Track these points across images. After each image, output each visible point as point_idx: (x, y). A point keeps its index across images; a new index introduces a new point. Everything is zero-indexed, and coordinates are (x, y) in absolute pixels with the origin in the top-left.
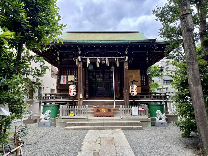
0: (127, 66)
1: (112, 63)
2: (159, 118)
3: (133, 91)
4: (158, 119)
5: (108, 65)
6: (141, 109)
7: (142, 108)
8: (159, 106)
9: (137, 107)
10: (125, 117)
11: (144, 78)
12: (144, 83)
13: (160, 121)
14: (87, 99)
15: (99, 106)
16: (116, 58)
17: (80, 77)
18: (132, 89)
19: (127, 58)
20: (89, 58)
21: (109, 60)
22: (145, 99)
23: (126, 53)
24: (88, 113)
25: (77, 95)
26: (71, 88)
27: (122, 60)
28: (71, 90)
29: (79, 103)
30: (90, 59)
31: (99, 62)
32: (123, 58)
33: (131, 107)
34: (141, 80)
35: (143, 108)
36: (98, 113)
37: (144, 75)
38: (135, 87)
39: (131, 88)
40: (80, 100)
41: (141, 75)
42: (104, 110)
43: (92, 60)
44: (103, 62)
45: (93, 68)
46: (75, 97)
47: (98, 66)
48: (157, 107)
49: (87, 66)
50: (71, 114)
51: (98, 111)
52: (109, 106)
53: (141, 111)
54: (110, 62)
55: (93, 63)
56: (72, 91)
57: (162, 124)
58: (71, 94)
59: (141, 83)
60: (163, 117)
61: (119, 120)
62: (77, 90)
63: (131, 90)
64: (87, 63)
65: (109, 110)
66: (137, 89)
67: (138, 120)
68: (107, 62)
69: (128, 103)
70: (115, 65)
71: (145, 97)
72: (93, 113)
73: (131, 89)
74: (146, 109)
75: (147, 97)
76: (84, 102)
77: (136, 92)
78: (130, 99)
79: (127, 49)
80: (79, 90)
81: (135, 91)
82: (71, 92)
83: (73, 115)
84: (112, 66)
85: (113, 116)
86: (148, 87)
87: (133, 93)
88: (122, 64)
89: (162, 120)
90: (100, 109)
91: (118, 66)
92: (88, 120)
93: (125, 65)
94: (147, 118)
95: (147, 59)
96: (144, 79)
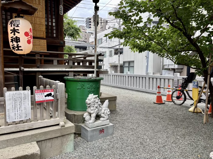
2: (94, 115)
3: (17, 40)
4: (93, 119)
6: (40, 97)
7: (46, 93)
8: (91, 84)
11: (54, 21)
12: (52, 33)
18: (14, 31)
33: (2, 94)
34: (47, 26)
35: (50, 95)
37: (54, 15)
38: (24, 25)
39: (10, 28)
41: (46, 13)
48: (87, 85)
53: (40, 103)
57: (102, 131)
60: (103, 111)
63: (12, 35)
66: (31, 34)
71: (55, 62)
73: (9, 32)
74: (59, 97)
75: (60, 63)
77: (29, 42)
81: (24, 40)
86: (62, 42)
87: (18, 47)
89: (101, 119)
94: (62, 123)
96: (54, 24)
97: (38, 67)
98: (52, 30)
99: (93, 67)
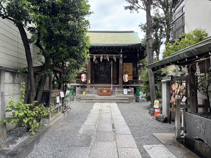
0: (122, 62)
1: (111, 59)
3: (125, 79)
4: (141, 97)
5: (108, 61)
6: (129, 90)
9: (127, 89)
10: (119, 95)
11: (135, 69)
12: (135, 73)
13: (142, 99)
14: (93, 84)
15: (101, 88)
16: (114, 55)
17: (89, 69)
18: (125, 77)
19: (121, 56)
20: (95, 55)
21: (109, 57)
22: (134, 85)
23: (121, 52)
24: (95, 93)
25: (86, 81)
26: (83, 76)
27: (118, 57)
28: (83, 77)
29: (88, 86)
30: (96, 56)
31: (102, 58)
32: (119, 56)
33: (123, 89)
34: (133, 71)
36: (101, 93)
38: (127, 76)
39: (124, 77)
40: (89, 85)
41: (133, 67)
42: (105, 91)
43: (97, 57)
44: (105, 58)
45: (98, 62)
46: (85, 83)
47: (101, 61)
49: (94, 61)
50: (83, 93)
51: (101, 91)
52: (108, 88)
53: (129, 92)
54: (109, 58)
55: (98, 59)
56: (84, 78)
57: (143, 101)
58: (83, 80)
59: (133, 73)
60: (144, 96)
61: (115, 97)
62: (87, 77)
64: (94, 59)
65: (108, 91)
67: (127, 98)
68: (108, 58)
69: (122, 87)
70: (113, 60)
71: (135, 83)
72: (98, 93)
74: (132, 91)
75: (136, 83)
76: (91, 86)
78: (123, 85)
79: (121, 50)
80: (88, 78)
81: (126, 79)
82: (83, 79)
83: (85, 94)
84: (111, 61)
85: (111, 95)
88: (118, 60)
90: (102, 91)
91: (115, 61)
92: (94, 97)
93: (120, 60)
94: (133, 96)
95: (138, 55)
98: (135, 72)
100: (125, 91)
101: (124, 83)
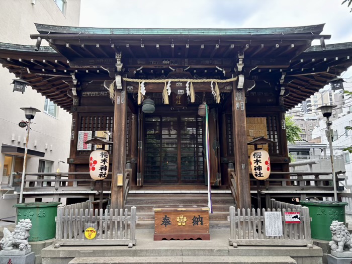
0: (243, 103)
1: (204, 95)
2: (341, 244)
3: (260, 168)
4: (341, 248)
5: (193, 100)
6: (289, 218)
7: (293, 215)
8: (333, 209)
9: (279, 213)
11: (276, 136)
13: (347, 254)
14: (140, 188)
15: (167, 208)
16: (212, 81)
17: (120, 130)
18: (257, 161)
20: (144, 81)
21: (195, 89)
22: (285, 188)
23: (240, 67)
25: (110, 176)
26: (94, 159)
27: (229, 88)
28: (95, 162)
29: (113, 198)
30: (145, 84)
31: (170, 91)
32: (231, 83)
35: (296, 217)
36: (166, 230)
37: (276, 130)
38: (264, 155)
40: (118, 192)
42: (182, 220)
43: (151, 87)
44: (181, 92)
45: (153, 106)
47: (167, 102)
48: (329, 211)
49: (139, 103)
50: (86, 234)
51: (166, 222)
52: (195, 208)
54: (196, 93)
55: (154, 95)
56: (98, 166)
58: (95, 174)
62: (110, 164)
63: (255, 164)
64: (139, 95)
65: (197, 220)
66: (269, 162)
67: (285, 253)
68: (191, 92)
69: (248, 200)
70: (210, 98)
72: (152, 227)
73: (253, 162)
76: (129, 195)
77: (268, 169)
79: (241, 58)
80: (115, 165)
81: (264, 167)
82: (94, 169)
83: (93, 235)
84: (201, 103)
85: (207, 238)
86: (287, 159)
87: (260, 174)
88: (227, 98)
90: (171, 218)
91: (218, 101)
92: (135, 253)
93: (236, 99)
94: (310, 245)
95: (282, 93)
96: (276, 140)
97: (267, 190)
99: (332, 189)
100: (273, 220)
101: (255, 183)
